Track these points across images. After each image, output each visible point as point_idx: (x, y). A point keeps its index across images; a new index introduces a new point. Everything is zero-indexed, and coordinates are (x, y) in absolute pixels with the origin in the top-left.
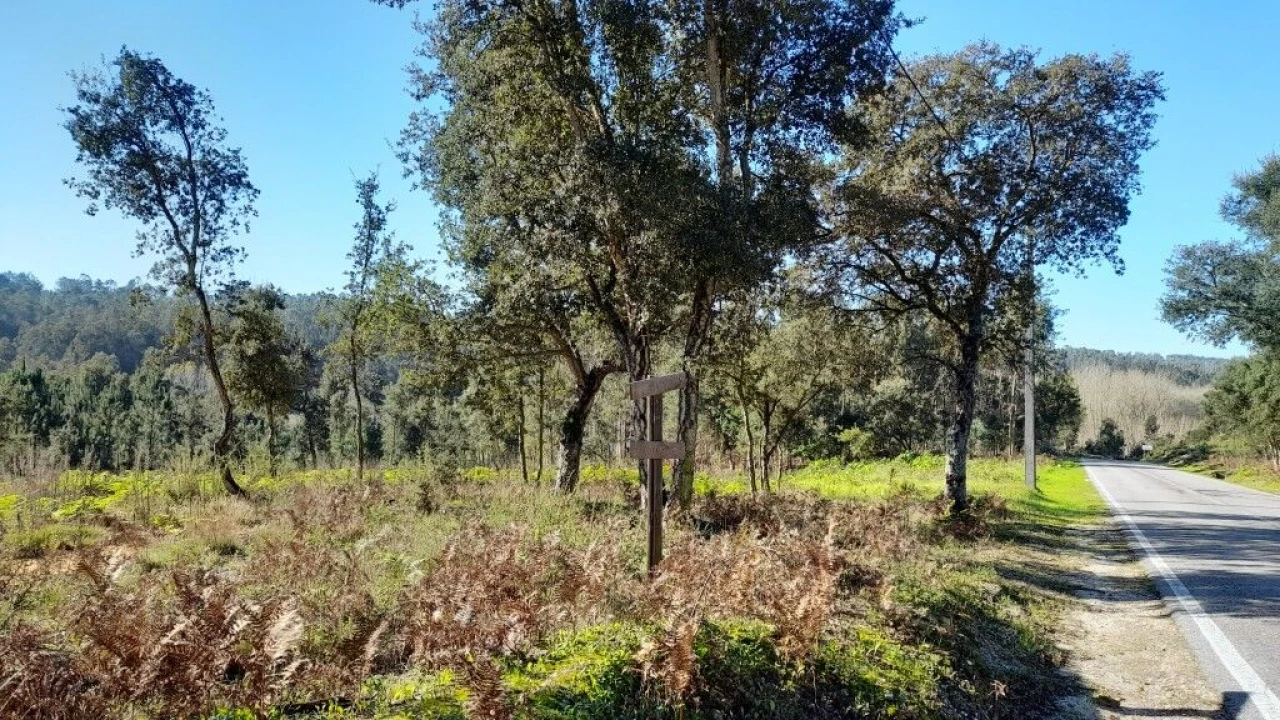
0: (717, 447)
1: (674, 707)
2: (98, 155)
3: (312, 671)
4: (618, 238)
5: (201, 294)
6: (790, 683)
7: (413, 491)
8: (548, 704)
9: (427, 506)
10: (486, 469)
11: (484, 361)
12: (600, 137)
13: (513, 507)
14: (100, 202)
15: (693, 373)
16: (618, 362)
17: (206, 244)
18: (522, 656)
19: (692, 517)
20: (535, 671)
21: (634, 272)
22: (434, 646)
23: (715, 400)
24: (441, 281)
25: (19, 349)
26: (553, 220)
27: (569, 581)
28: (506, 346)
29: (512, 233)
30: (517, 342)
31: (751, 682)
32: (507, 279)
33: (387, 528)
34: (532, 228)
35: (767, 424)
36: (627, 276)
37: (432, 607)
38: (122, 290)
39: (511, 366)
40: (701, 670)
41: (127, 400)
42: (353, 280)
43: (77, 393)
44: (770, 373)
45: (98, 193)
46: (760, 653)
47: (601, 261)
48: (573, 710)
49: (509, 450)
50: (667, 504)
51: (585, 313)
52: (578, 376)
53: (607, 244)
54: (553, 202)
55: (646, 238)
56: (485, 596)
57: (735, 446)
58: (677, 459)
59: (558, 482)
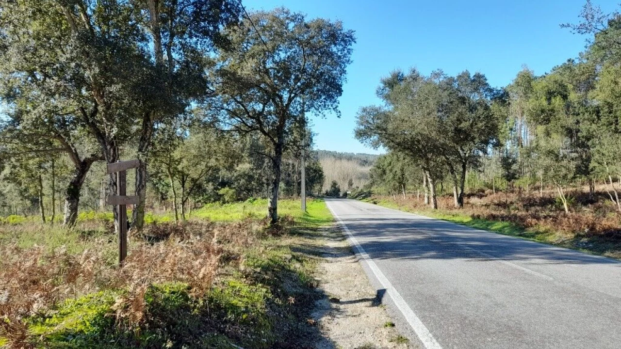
0: (157, 199)
1: (134, 331)
4: (99, 88)
6: (196, 310)
8: (59, 339)
10: (18, 216)
11: (15, 154)
12: (86, 31)
13: (37, 236)
15: (143, 160)
16: (100, 155)
18: (43, 316)
19: (144, 235)
20: (51, 322)
21: (108, 106)
23: (156, 175)
26: (58, 75)
27: (72, 272)
28: (29, 145)
29: (32, 82)
30: (37, 144)
31: (176, 313)
32: (29, 107)
34: (44, 80)
35: (183, 186)
36: (104, 108)
39: (33, 158)
40: (149, 310)
44: (184, 160)
46: (181, 298)
47: (89, 99)
48: (74, 340)
49: (33, 205)
50: (130, 229)
51: (79, 128)
52: (76, 163)
53: (92, 90)
54: (58, 65)
55: (115, 88)
56: (18, 286)
57: (167, 198)
58: (135, 205)
59: (65, 221)
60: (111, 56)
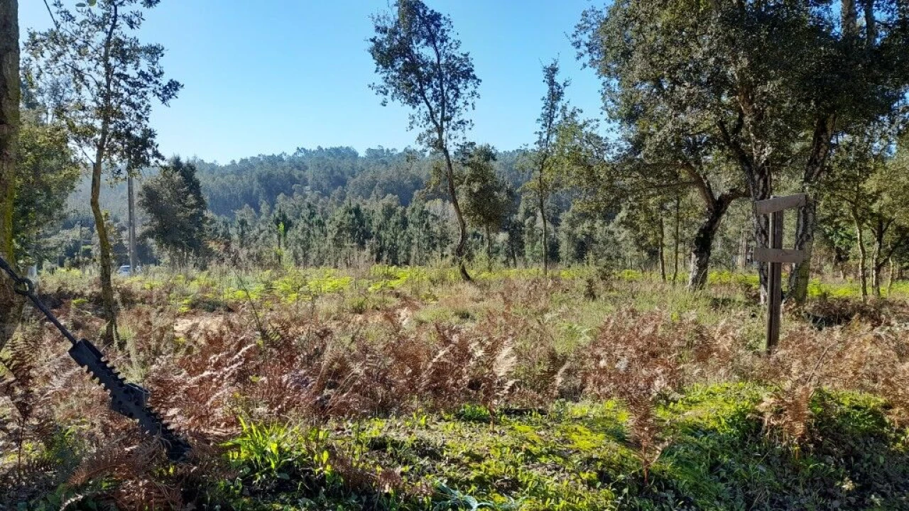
0: (830, 259)
1: (790, 449)
2: (386, 67)
3: (519, 393)
4: (747, 89)
5: (446, 152)
6: (899, 445)
7: (581, 284)
8: (686, 432)
9: (591, 294)
10: (634, 271)
11: (633, 192)
12: (733, 7)
13: (655, 298)
14: (389, 97)
15: (811, 196)
16: (743, 190)
17: (449, 119)
18: (666, 397)
19: (805, 312)
20: (676, 409)
21: (759, 115)
22: (600, 384)
23: (829, 220)
24: (602, 134)
25: (348, 193)
26: (691, 80)
27: (703, 349)
28: (651, 179)
29: (658, 94)
30: (659, 176)
31: (861, 440)
32: (653, 129)
33: (564, 306)
34: (673, 88)
35: (880, 240)
36: (753, 119)
37: (599, 358)
38: (400, 154)
39: (654, 195)
40: (815, 424)
41: (405, 223)
42: (540, 138)
43: (378, 219)
44: (885, 196)
45: (387, 91)
46: (871, 419)
47: (731, 108)
48: (706, 439)
49: (651, 258)
50: (784, 301)
51: (716, 151)
52: (708, 201)
53: (736, 95)
54: (690, 65)
55: (772, 86)
56: (636, 356)
57: (848, 259)
58: (794, 265)
59: (690, 282)
60: (768, 38)
